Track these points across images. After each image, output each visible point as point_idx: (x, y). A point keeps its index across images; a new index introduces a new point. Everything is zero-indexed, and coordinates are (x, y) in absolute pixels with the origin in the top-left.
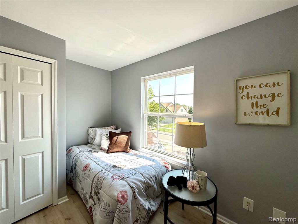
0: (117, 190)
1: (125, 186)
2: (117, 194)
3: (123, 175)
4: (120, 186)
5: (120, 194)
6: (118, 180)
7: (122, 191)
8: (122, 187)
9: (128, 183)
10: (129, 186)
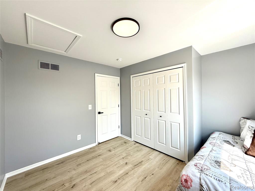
0: (186, 172)
1: (195, 176)
2: (184, 174)
3: (206, 169)
4: (191, 171)
5: (186, 176)
6: (196, 168)
7: (189, 177)
8: (192, 174)
9: (200, 178)
10: (199, 180)
